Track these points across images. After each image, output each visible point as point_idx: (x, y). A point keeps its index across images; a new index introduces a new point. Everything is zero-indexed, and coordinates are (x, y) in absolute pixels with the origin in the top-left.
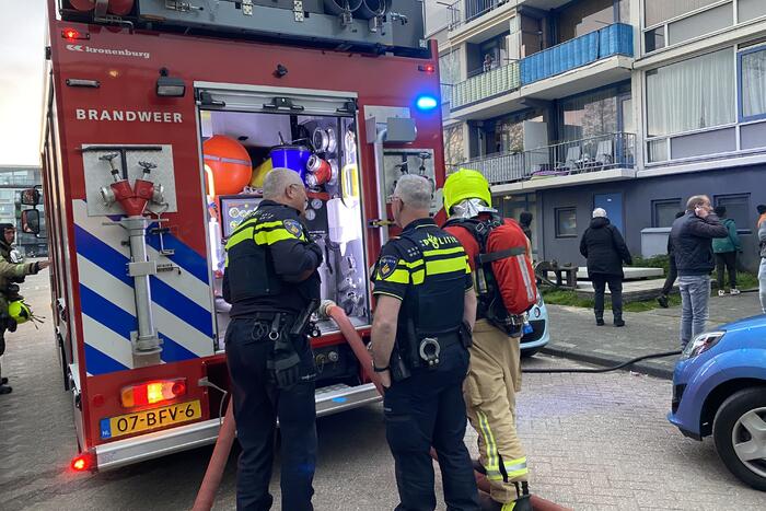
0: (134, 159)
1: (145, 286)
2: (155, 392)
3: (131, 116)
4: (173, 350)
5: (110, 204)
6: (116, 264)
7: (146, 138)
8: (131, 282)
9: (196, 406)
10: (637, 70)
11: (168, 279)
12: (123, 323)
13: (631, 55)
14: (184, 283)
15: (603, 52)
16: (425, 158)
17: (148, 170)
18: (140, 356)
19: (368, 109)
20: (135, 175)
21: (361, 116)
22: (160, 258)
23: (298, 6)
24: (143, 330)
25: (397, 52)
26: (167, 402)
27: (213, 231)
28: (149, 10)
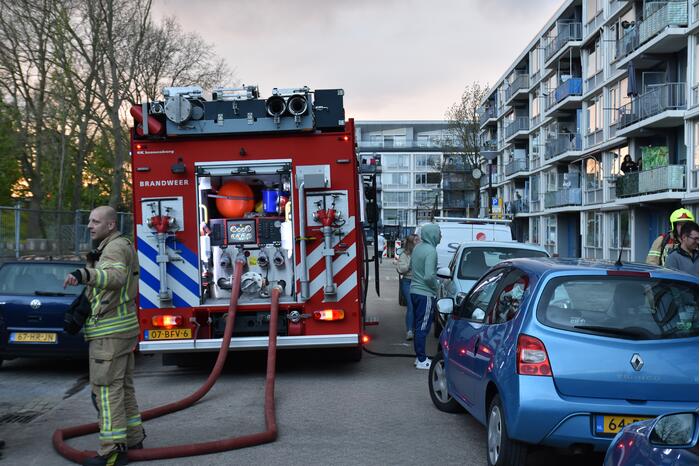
0: (165, 205)
1: (163, 267)
2: (168, 321)
3: (164, 183)
4: (176, 299)
5: (151, 226)
6: (152, 254)
7: (170, 193)
8: (158, 264)
9: (189, 331)
11: (179, 265)
12: (154, 284)
14: (187, 268)
16: (336, 197)
17: (168, 210)
18: (163, 302)
19: (299, 168)
20: (164, 213)
21: (294, 173)
22: (173, 254)
23: (250, 116)
24: (163, 290)
25: (324, 130)
26: (174, 327)
27: (204, 241)
28: (172, 131)
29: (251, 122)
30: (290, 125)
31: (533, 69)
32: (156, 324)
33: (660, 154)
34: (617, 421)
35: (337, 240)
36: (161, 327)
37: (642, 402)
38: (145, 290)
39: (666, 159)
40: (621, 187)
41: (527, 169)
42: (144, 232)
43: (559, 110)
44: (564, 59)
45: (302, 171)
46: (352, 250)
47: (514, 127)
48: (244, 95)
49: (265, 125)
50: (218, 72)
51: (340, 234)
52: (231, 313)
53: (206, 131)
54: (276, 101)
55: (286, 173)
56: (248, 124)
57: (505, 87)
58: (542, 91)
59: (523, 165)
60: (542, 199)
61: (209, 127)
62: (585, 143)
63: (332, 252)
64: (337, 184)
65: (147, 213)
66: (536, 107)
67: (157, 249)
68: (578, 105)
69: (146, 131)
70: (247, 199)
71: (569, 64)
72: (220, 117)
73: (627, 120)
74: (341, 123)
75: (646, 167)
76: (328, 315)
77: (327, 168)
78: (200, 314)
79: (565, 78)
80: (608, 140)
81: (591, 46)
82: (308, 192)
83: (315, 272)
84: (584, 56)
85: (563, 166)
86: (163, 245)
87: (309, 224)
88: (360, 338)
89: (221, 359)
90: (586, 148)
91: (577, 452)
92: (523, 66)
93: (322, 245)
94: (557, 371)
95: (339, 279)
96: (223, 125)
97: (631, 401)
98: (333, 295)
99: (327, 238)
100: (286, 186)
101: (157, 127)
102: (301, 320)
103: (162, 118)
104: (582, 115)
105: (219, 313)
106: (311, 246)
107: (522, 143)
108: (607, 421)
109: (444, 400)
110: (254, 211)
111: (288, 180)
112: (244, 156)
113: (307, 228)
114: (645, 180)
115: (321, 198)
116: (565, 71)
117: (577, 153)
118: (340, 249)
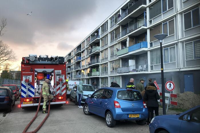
0: (28, 77)
1: (27, 89)
2: (28, 100)
3: (28, 73)
4: (29, 96)
5: (25, 81)
6: (25, 87)
7: (29, 75)
8: (26, 89)
9: (32, 102)
10: (148, 51)
11: (30, 89)
12: (25, 93)
13: (147, 48)
14: (32, 89)
15: (141, 47)
16: (62, 76)
17: (29, 78)
18: (26, 96)
19: (55, 71)
20: (28, 79)
21: (54, 72)
22: (29, 87)
23: (47, 60)
24: (27, 94)
25: (60, 64)
26: (29, 101)
27: (36, 84)
28: (30, 63)
29: (47, 62)
30: (54, 63)
31: (72, 55)
32: (25, 101)
33: (95, 70)
34: (131, 115)
35: (62, 84)
36: (26, 101)
37: (134, 112)
38: (23, 94)
39: (96, 71)
40: (89, 75)
41: (70, 71)
42: (23, 82)
43: (77, 62)
44: (78, 54)
45: (56, 71)
46: (65, 86)
47: (68, 64)
48: (45, 57)
49: (49, 62)
50: (11, 51)
51: (63, 83)
52: (40, 98)
53: (37, 63)
54: (52, 58)
55: (53, 72)
56: (46, 62)
57: (66, 57)
58: (73, 59)
59: (69, 71)
60: (73, 76)
61: (38, 62)
62: (81, 67)
63: (61, 86)
64: (62, 74)
65: (24, 78)
66: (72, 61)
67: (26, 86)
68: (80, 61)
69: (25, 62)
70: (43, 76)
71: (79, 55)
72: (41, 60)
73: (89, 64)
74: (64, 63)
75: (93, 72)
76: (60, 98)
77: (61, 71)
78: (34, 99)
79: (78, 57)
80: (85, 67)
81: (83, 52)
82: (57, 75)
83: (58, 90)
84: (81, 53)
85: (77, 71)
86: (27, 85)
87: (57, 81)
88: (66, 102)
89: (38, 107)
90: (82, 68)
91: (125, 121)
92: (70, 54)
93: (59, 85)
94: (121, 107)
95: (62, 91)
96: (41, 62)
97: (133, 111)
98: (61, 94)
99: (61, 84)
100: (52, 74)
101: (28, 62)
102: (55, 99)
103: (29, 60)
104: (81, 63)
105: (38, 98)
106: (57, 85)
107: (69, 67)
108: (129, 115)
109: (87, 113)
110: (44, 78)
111: (53, 73)
112: (45, 68)
113: (57, 82)
114: (93, 74)
115: (59, 76)
116: (78, 56)
117: (80, 69)
118: (63, 85)
